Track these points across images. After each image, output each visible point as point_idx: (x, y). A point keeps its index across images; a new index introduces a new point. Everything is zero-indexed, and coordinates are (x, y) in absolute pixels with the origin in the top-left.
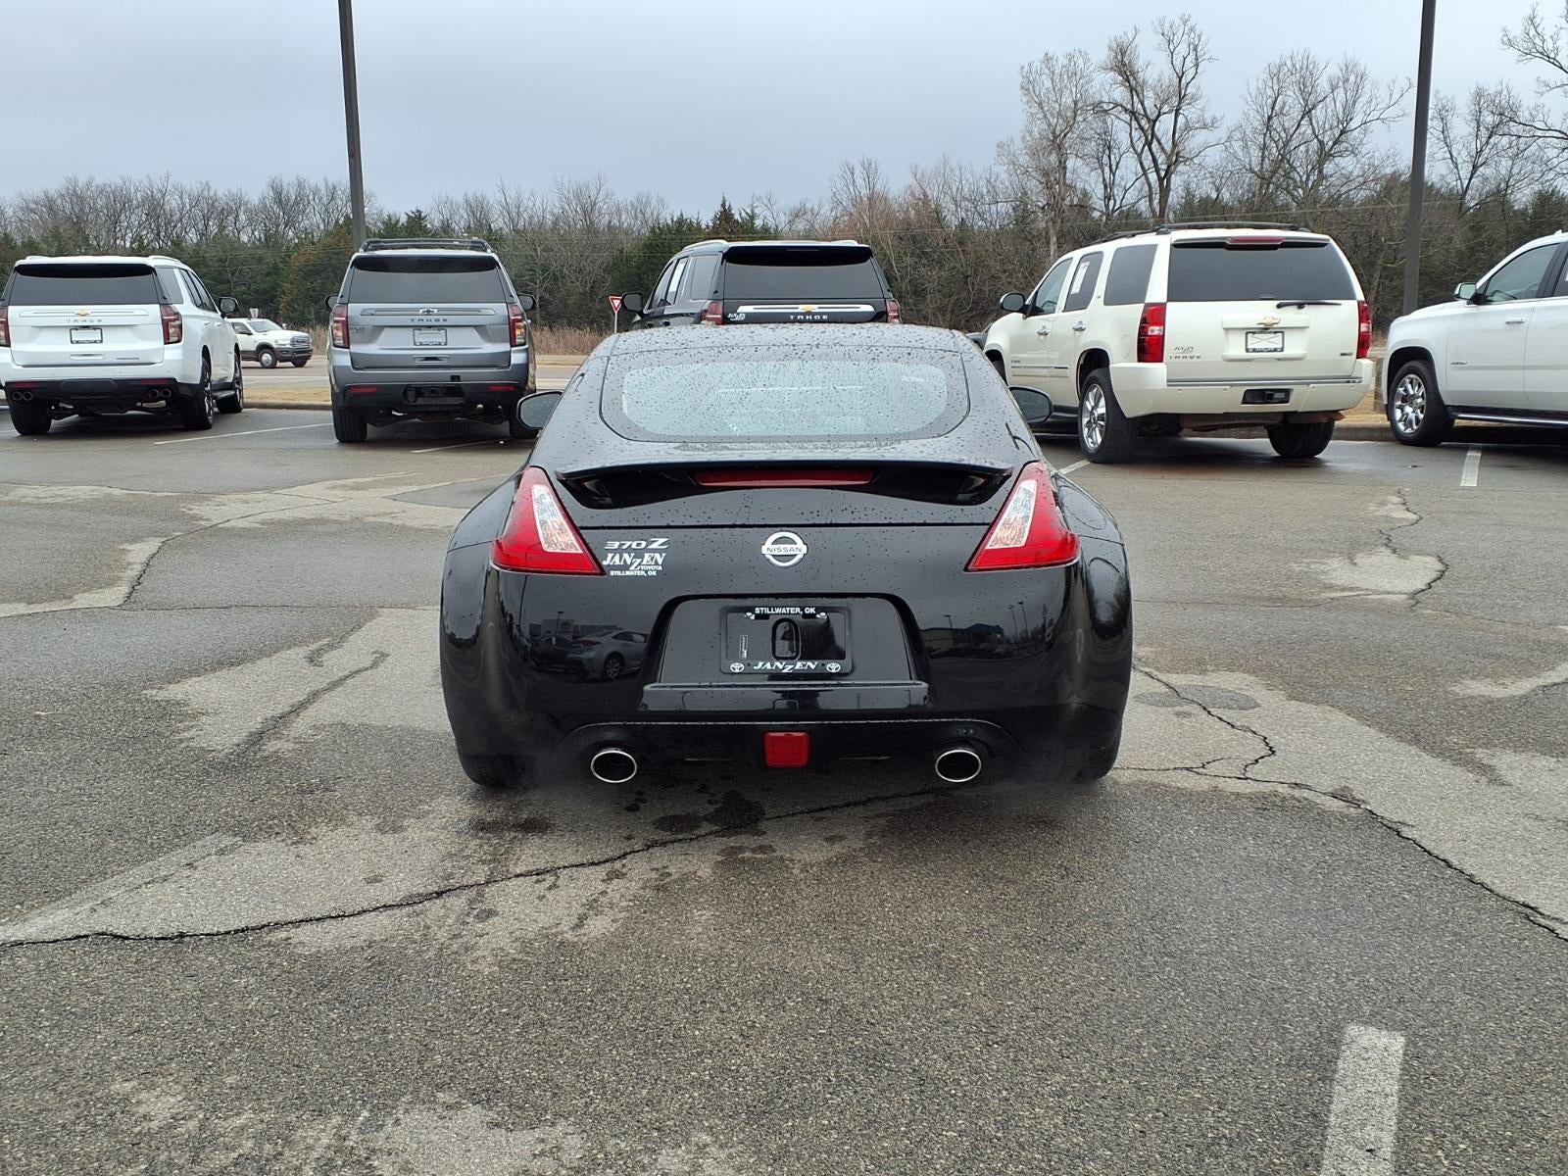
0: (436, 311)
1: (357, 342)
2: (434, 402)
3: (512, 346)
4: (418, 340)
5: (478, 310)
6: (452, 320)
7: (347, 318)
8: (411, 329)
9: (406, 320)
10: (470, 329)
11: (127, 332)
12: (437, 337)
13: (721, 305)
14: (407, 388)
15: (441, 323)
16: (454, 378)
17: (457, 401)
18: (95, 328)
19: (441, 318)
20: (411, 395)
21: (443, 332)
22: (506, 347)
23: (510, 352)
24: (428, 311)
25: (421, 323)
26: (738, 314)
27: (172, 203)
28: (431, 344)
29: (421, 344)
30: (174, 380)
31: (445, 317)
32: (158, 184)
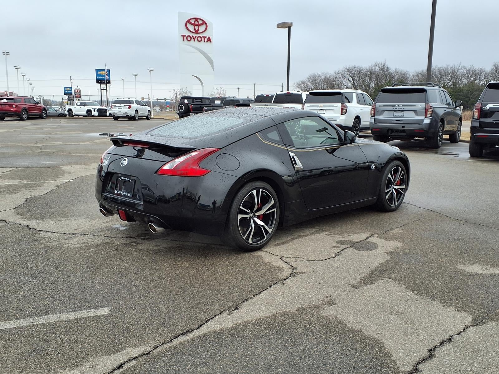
0: (401, 105)
1: (377, 115)
2: (396, 134)
3: (425, 117)
4: (395, 114)
5: (415, 105)
6: (406, 108)
7: (375, 107)
8: (393, 111)
9: (391, 108)
10: (412, 111)
11: (331, 111)
12: (400, 114)
13: (481, 104)
14: (388, 130)
15: (402, 109)
16: (403, 127)
17: (404, 134)
18: (324, 110)
19: (403, 108)
20: (390, 131)
21: (403, 112)
22: (423, 117)
23: (424, 119)
24: (399, 106)
25: (396, 109)
26: (487, 107)
27: (460, 72)
28: (398, 116)
29: (395, 116)
30: (342, 125)
31: (404, 108)
32: (457, 67)
